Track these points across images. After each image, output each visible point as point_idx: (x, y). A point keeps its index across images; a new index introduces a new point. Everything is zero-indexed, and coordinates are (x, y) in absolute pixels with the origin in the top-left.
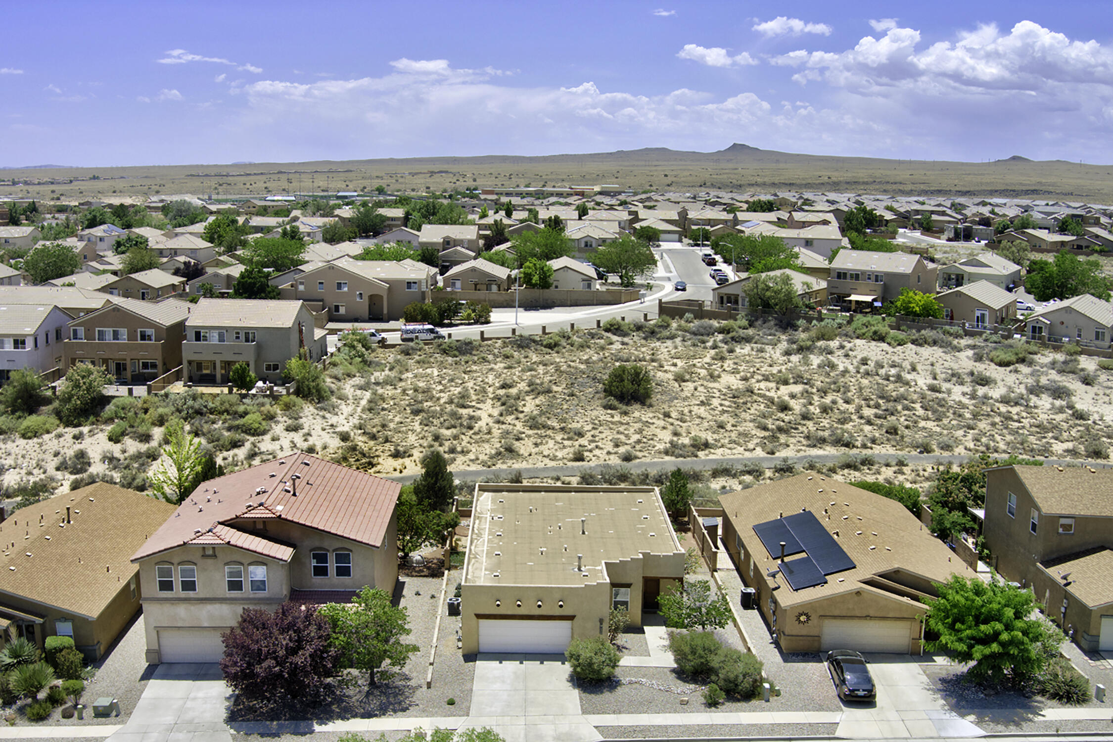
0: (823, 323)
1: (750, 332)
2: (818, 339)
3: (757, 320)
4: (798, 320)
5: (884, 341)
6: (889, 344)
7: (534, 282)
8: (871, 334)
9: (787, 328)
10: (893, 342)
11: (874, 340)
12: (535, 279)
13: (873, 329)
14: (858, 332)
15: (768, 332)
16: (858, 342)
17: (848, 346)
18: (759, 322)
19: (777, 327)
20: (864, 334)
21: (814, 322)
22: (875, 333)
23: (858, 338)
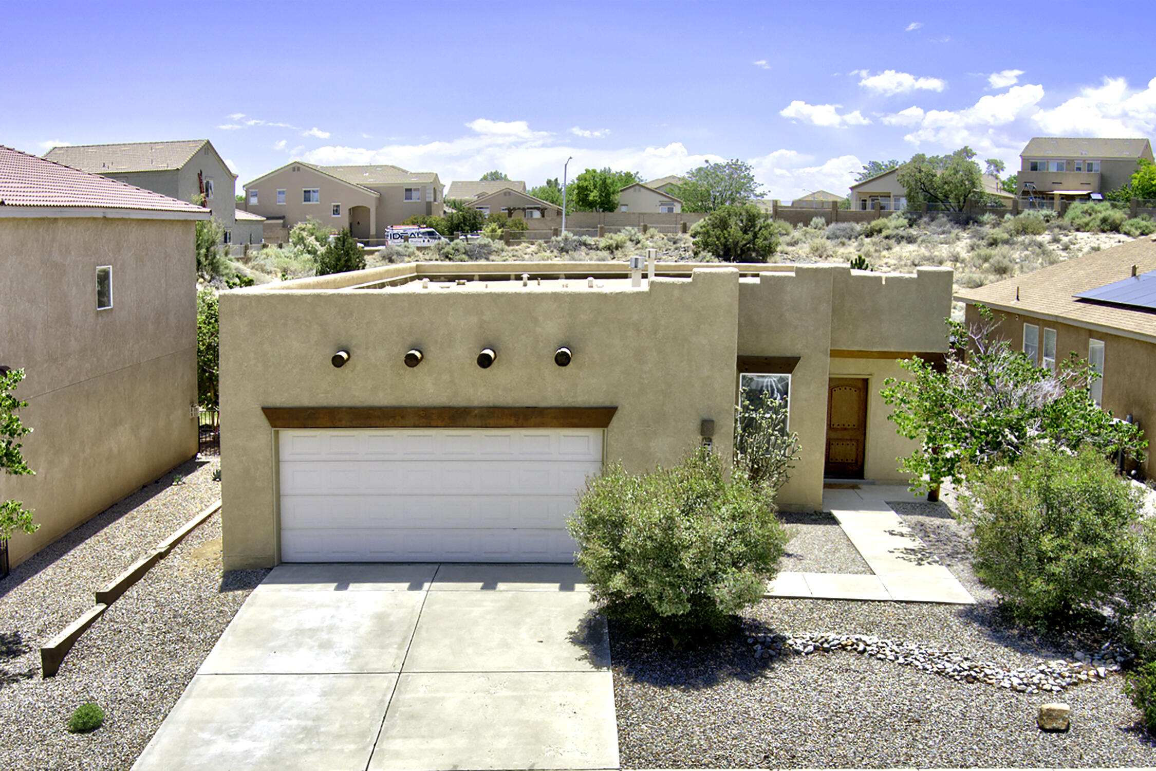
0: (1021, 216)
1: (914, 232)
2: (1018, 233)
3: (920, 217)
4: (983, 214)
5: (1119, 232)
6: (1127, 234)
7: (591, 198)
8: (1098, 222)
9: (968, 223)
10: (1133, 230)
11: (1103, 231)
12: (593, 195)
13: (1101, 216)
14: (1077, 221)
15: (940, 230)
16: (1080, 235)
17: (1065, 239)
18: (925, 219)
19: (952, 223)
20: (1087, 224)
21: (1008, 216)
22: (1104, 220)
23: (1078, 230)
